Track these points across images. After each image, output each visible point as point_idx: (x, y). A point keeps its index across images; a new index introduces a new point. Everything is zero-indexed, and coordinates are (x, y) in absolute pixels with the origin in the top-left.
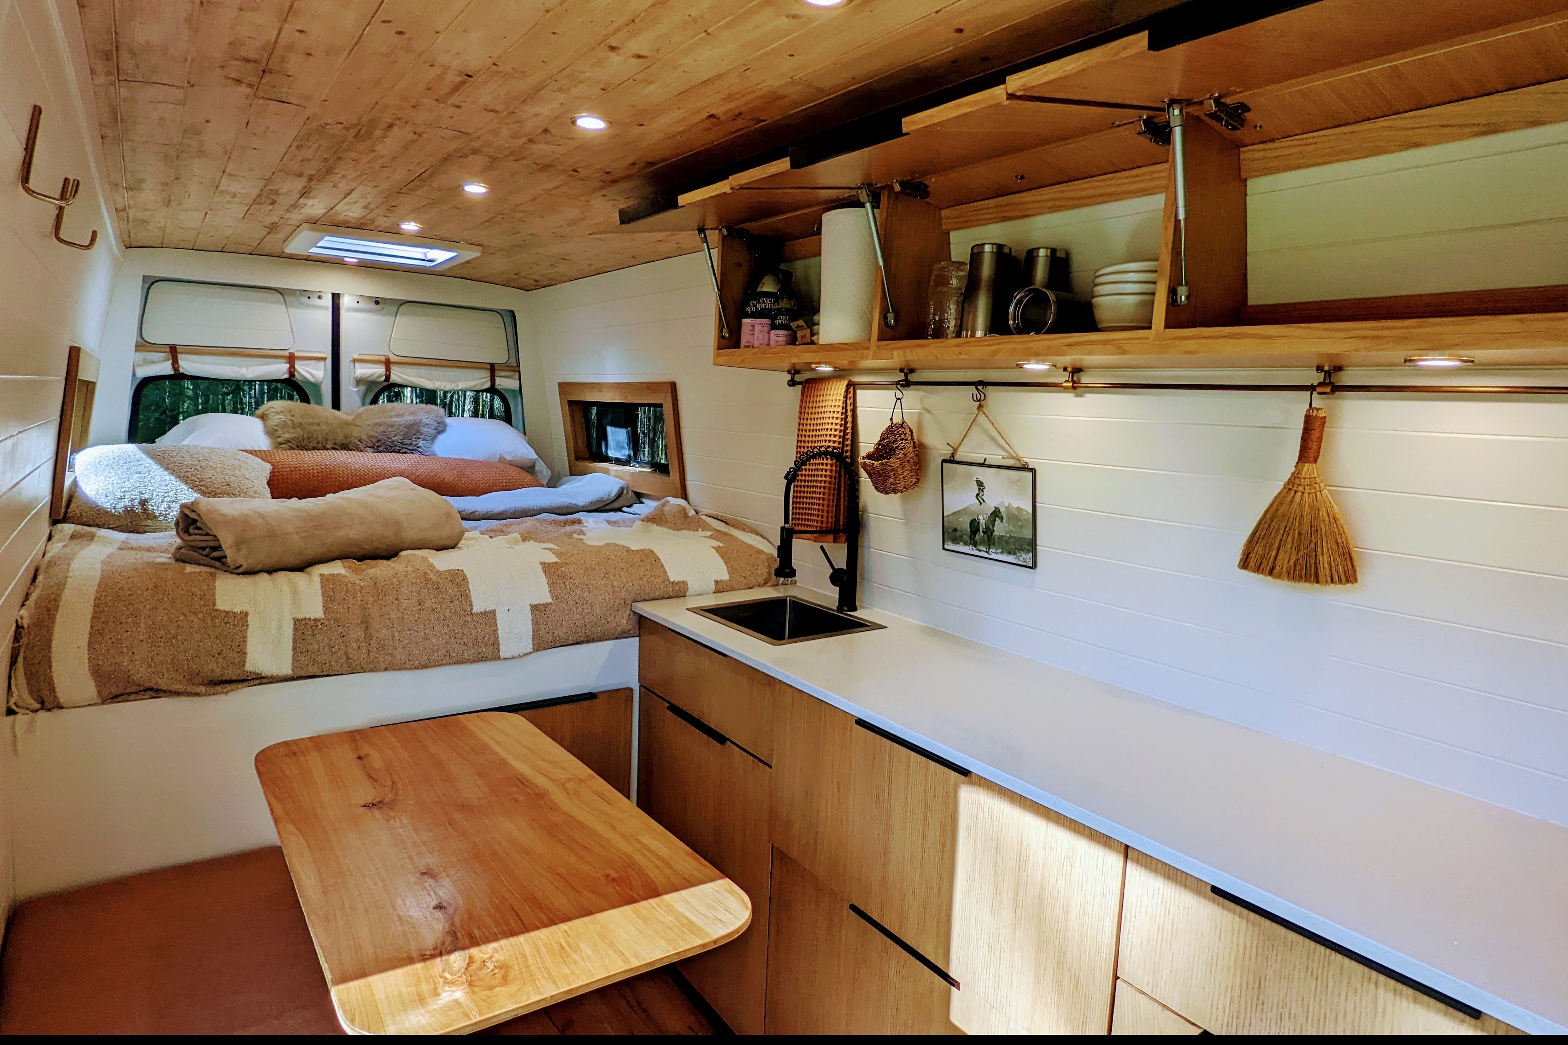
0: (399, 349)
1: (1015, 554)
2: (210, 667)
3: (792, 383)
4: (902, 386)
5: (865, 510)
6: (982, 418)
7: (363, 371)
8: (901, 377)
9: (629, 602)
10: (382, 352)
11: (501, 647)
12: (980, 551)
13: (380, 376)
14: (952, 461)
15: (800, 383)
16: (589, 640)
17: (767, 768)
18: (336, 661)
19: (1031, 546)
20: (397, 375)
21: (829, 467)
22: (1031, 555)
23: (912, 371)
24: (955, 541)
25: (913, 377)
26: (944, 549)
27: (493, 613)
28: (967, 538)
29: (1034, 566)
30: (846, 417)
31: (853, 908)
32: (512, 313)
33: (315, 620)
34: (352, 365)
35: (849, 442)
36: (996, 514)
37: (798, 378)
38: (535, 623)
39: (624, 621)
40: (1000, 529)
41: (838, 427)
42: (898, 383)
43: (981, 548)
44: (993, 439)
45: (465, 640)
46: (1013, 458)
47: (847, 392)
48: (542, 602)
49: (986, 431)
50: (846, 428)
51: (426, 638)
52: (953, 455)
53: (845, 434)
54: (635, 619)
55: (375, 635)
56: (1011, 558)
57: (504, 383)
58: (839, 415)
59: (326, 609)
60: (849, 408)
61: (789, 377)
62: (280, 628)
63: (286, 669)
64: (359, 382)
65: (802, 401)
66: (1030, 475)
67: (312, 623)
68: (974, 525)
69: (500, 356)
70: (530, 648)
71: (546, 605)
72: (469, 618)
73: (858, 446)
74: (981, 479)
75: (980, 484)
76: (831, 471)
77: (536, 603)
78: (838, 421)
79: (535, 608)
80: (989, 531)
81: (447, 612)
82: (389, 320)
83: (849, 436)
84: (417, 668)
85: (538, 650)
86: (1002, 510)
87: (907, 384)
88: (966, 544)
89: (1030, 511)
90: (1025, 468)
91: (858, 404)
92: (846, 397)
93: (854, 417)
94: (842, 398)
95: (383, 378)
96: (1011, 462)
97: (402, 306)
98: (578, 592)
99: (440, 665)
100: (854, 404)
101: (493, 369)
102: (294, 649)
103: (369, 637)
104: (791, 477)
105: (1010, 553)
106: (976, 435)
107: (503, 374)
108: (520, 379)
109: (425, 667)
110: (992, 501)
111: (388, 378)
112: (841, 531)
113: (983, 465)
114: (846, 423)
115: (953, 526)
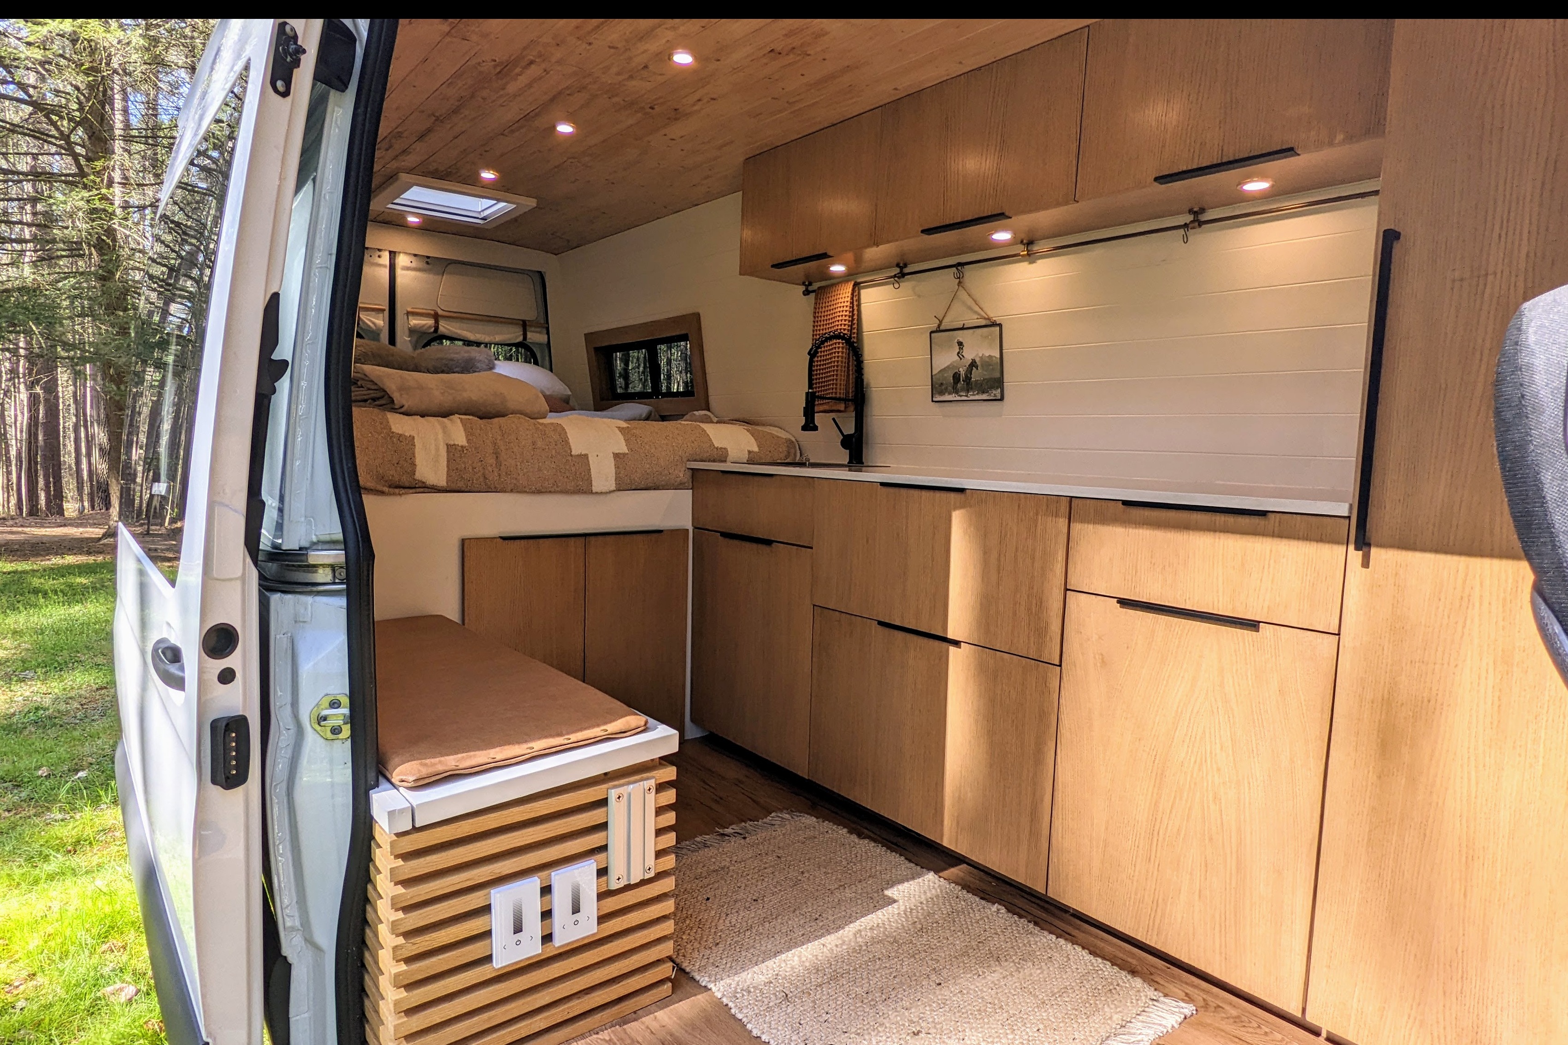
0: (444, 305)
1: (987, 392)
2: (391, 473)
3: (807, 293)
4: (899, 278)
5: (868, 385)
6: (962, 294)
7: (414, 322)
8: (897, 270)
9: (685, 460)
10: (429, 307)
11: (594, 483)
12: (961, 396)
13: (430, 327)
14: (939, 330)
15: (813, 291)
16: (656, 488)
17: (809, 550)
18: (477, 480)
19: (998, 383)
20: (445, 327)
21: (840, 350)
22: (999, 390)
23: (905, 265)
24: (942, 393)
25: (906, 270)
26: (933, 401)
27: (586, 456)
28: (950, 388)
29: (1002, 399)
30: (853, 310)
31: (881, 623)
32: (541, 275)
33: (462, 447)
34: (406, 317)
35: (855, 331)
36: (973, 364)
37: (810, 288)
38: (617, 467)
39: (682, 475)
40: (976, 375)
41: (847, 318)
42: (895, 276)
43: (962, 394)
44: (970, 308)
45: (568, 474)
46: (985, 319)
47: (853, 290)
48: (621, 452)
49: (964, 303)
50: (853, 320)
51: (540, 470)
52: (939, 326)
53: (853, 324)
54: (689, 473)
55: (504, 463)
56: (985, 397)
57: (535, 337)
58: (848, 309)
59: (468, 441)
60: (855, 303)
61: (803, 288)
62: (437, 449)
63: (442, 482)
64: (412, 331)
65: (816, 303)
66: (998, 328)
67: (459, 448)
68: (956, 377)
69: (530, 314)
70: (613, 488)
71: (624, 454)
72: (570, 458)
73: (862, 336)
74: (961, 340)
75: (960, 344)
76: (842, 353)
77: (617, 452)
78: (847, 313)
79: (616, 456)
80: (968, 379)
81: (554, 452)
82: (438, 278)
83: (855, 326)
84: (533, 493)
85: (619, 490)
86: (977, 360)
87: (902, 275)
88: (950, 394)
89: (998, 356)
90: (994, 324)
91: (862, 301)
92: (852, 294)
93: (859, 311)
94: (849, 295)
95: (432, 330)
96: (983, 322)
97: (450, 266)
98: (647, 447)
99: (550, 492)
100: (859, 300)
101: (525, 325)
102: (448, 467)
103: (499, 464)
104: (813, 354)
105: (983, 392)
106: (957, 308)
107: (533, 329)
108: (548, 333)
109: (539, 492)
110: (969, 355)
111: (436, 329)
112: (849, 400)
113: (963, 329)
114: (853, 315)
115: (939, 382)
